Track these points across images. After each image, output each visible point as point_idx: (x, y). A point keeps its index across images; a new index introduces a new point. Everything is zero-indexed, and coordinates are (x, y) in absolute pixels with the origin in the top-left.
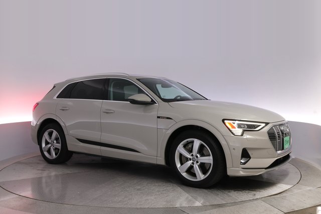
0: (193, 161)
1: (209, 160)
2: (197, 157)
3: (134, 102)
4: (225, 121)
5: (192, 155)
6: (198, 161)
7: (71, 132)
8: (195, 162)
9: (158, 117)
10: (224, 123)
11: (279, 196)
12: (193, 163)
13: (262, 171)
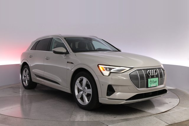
0: (83, 92)
1: (90, 91)
2: (85, 89)
3: (55, 52)
4: (99, 66)
5: (83, 88)
6: (86, 92)
7: (33, 71)
8: (84, 93)
9: (68, 62)
10: (98, 67)
11: (165, 113)
12: (83, 93)
13: (123, 101)
